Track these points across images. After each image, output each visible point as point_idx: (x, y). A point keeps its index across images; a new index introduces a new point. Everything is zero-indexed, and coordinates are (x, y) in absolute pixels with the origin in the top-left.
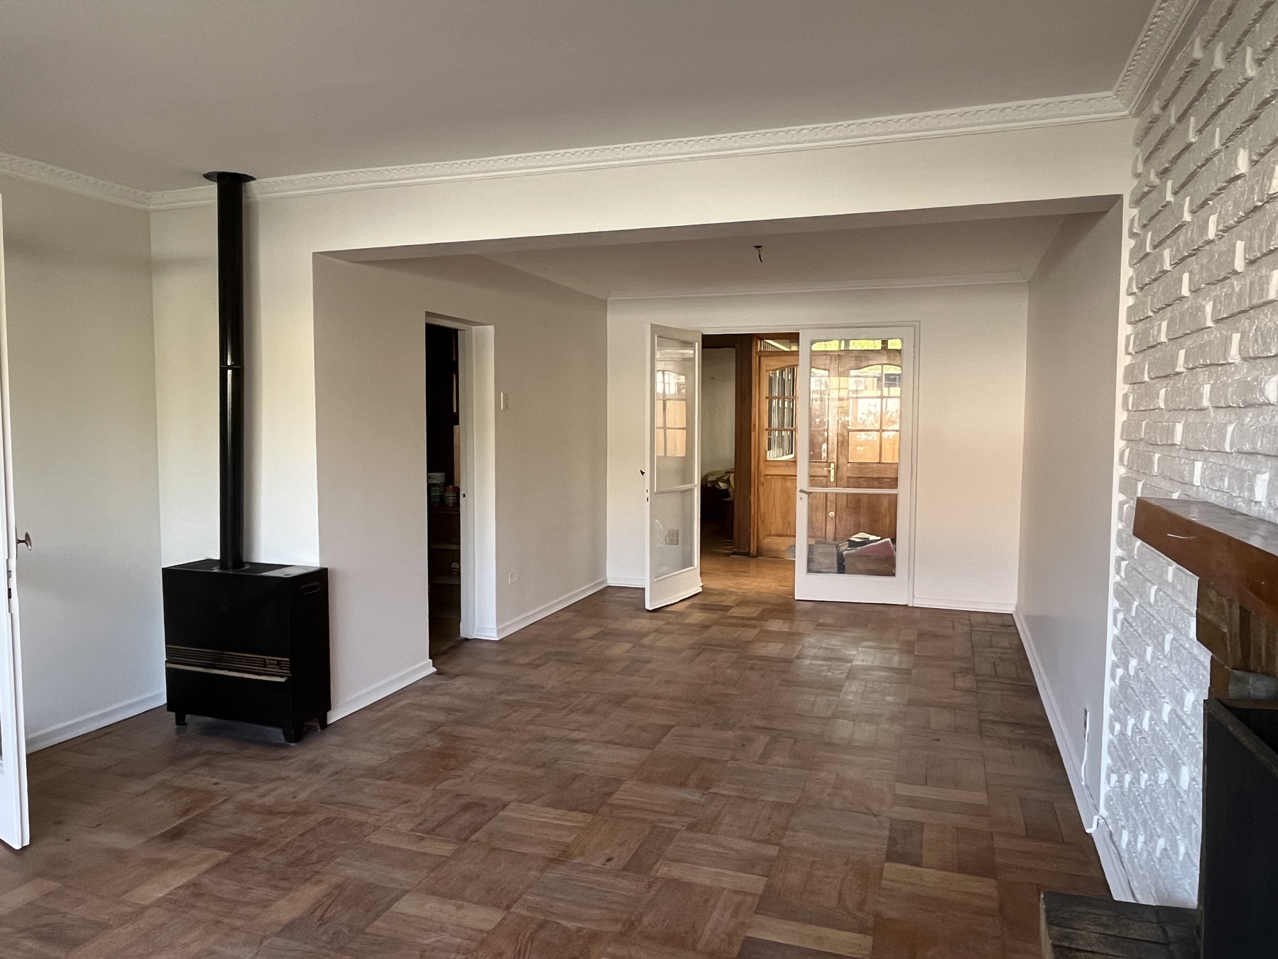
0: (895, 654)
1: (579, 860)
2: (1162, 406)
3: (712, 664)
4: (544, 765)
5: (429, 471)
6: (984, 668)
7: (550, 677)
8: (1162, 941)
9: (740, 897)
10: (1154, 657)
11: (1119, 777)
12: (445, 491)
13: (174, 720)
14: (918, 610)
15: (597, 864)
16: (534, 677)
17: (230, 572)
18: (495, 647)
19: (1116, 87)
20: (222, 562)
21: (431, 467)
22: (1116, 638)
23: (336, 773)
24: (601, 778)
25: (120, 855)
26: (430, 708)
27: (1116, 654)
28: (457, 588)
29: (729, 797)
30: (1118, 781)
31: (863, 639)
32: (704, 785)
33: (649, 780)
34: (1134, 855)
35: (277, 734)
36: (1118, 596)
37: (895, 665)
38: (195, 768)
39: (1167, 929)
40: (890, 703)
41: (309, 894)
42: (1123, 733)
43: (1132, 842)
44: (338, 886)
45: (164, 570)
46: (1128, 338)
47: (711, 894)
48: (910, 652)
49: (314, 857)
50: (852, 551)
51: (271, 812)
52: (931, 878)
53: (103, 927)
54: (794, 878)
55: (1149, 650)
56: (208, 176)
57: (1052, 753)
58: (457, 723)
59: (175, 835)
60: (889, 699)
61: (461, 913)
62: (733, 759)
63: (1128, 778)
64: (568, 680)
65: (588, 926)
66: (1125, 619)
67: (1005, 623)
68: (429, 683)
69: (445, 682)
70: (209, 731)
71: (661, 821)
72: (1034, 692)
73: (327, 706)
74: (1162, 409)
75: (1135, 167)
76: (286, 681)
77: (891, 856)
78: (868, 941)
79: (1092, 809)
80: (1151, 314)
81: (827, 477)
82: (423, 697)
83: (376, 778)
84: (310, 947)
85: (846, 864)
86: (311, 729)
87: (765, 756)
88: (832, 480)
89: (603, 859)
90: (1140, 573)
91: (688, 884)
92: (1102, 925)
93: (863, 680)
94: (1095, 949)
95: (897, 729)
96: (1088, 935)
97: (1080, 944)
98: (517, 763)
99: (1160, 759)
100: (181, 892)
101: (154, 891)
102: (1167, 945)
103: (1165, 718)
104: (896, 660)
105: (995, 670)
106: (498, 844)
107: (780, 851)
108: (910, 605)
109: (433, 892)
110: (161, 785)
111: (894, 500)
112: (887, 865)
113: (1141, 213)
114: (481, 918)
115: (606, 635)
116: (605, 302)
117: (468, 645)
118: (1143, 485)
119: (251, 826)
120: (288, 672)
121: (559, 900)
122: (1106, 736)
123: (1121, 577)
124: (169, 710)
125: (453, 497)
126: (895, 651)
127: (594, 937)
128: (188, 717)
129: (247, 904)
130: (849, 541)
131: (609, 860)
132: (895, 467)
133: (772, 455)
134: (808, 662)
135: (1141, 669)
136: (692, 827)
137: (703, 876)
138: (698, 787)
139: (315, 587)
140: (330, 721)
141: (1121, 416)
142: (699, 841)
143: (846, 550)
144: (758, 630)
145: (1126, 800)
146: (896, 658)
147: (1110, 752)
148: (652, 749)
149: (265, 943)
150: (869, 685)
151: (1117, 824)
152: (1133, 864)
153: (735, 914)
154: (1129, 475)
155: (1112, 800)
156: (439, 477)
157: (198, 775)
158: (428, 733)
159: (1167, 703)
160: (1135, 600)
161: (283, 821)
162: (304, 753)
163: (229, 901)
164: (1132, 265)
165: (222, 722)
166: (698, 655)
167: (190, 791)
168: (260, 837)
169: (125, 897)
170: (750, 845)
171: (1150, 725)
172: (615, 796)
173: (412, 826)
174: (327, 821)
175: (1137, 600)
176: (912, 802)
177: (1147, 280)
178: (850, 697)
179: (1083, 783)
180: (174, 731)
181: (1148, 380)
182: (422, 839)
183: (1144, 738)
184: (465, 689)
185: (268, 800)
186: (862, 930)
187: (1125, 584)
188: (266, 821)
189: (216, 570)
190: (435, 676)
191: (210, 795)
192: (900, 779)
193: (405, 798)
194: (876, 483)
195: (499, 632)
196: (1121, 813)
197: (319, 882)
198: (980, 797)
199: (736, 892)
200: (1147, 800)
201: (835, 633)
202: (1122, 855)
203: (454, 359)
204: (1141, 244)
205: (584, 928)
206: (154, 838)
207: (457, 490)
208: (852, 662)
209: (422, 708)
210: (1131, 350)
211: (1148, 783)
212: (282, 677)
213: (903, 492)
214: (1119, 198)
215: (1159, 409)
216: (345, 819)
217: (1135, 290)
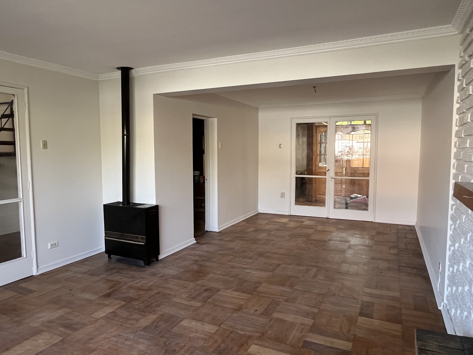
0: (367, 240)
1: (245, 310)
2: (468, 146)
3: (296, 242)
4: (233, 277)
5: (194, 171)
6: (402, 246)
7: (237, 245)
8: (461, 349)
9: (303, 326)
10: (464, 242)
11: (451, 288)
12: (200, 178)
13: (107, 257)
14: (377, 224)
15: (252, 312)
16: (231, 245)
17: (126, 206)
18: (217, 234)
19: (452, 23)
20: (123, 203)
21: (195, 169)
22: (451, 235)
23: (162, 277)
24: (254, 282)
25: (90, 301)
26: (194, 255)
27: (451, 241)
28: (204, 213)
29: (300, 290)
30: (451, 290)
31: (355, 234)
32: (292, 286)
33: (271, 283)
34: (456, 318)
35: (142, 263)
36: (452, 219)
37: (367, 244)
38: (114, 273)
39: (464, 345)
40: (363, 258)
41: (152, 317)
42: (453, 271)
43: (456, 313)
44: (161, 315)
45: (104, 205)
46: (457, 120)
47: (292, 325)
48: (373, 239)
49: (154, 305)
50: (351, 201)
51: (140, 289)
52: (376, 323)
53: (84, 325)
54: (324, 321)
55: (462, 240)
56: (118, 68)
57: (427, 279)
58: (203, 261)
59: (108, 296)
60: (363, 257)
61: (203, 326)
62: (303, 276)
63: (454, 289)
64: (243, 246)
65: (247, 333)
66: (455, 228)
67: (411, 229)
68: (193, 246)
69: (199, 246)
70: (119, 261)
71: (275, 298)
72: (421, 255)
73: (158, 253)
74: (468, 148)
75: (460, 54)
76: (144, 244)
77: (361, 314)
78: (351, 344)
79: (442, 301)
80: (465, 111)
81: (342, 173)
82: (192, 251)
83: (175, 279)
84: (152, 335)
85: (344, 316)
86: (153, 261)
87: (315, 276)
88: (344, 174)
89: (255, 310)
90: (460, 211)
91: (284, 320)
92: (438, 342)
93: (354, 249)
94: (434, 350)
95: (366, 268)
96: (432, 345)
97: (429, 348)
98: (224, 275)
99: (466, 282)
100: (110, 314)
101: (101, 314)
102: (463, 350)
103: (468, 266)
104: (367, 242)
105: (406, 247)
106: (216, 303)
107: (319, 310)
108: (374, 222)
109: (194, 319)
110: (103, 278)
111: (368, 182)
112: (359, 317)
113: (462, 71)
114: (210, 328)
115: (257, 231)
116: (258, 108)
117: (207, 233)
118: (461, 177)
119: (132, 293)
120: (145, 241)
121: (238, 324)
122: (447, 273)
123: (453, 212)
124: (106, 253)
125: (202, 180)
126: (367, 239)
127: (250, 337)
128: (112, 256)
129: (131, 320)
130: (350, 197)
131: (256, 311)
132: (368, 169)
133: (321, 165)
134: (332, 242)
135: (459, 247)
136: (286, 301)
137: (290, 318)
138: (289, 286)
139: (154, 212)
140: (159, 259)
141: (454, 150)
142: (289, 305)
143: (349, 200)
144: (314, 230)
145: (453, 297)
146: (367, 241)
147: (448, 279)
148: (273, 272)
149: (137, 333)
150: (356, 251)
151: (450, 306)
152: (455, 321)
153: (301, 332)
154: (457, 173)
155: (449, 297)
156: (197, 173)
157: (115, 275)
158: (193, 264)
159: (469, 260)
160: (458, 221)
161: (144, 292)
162: (150, 270)
163: (125, 318)
164: (458, 92)
165: (123, 258)
166: (291, 239)
167: (112, 281)
168: (136, 297)
169: (92, 315)
170: (308, 308)
171: (462, 269)
172: (259, 288)
173: (187, 296)
174: (158, 293)
175: (459, 221)
176: (370, 295)
177: (464, 98)
178: (349, 256)
179: (438, 290)
180: (108, 260)
181: (464, 136)
182: (190, 300)
183: (460, 273)
184: (206, 249)
185: (139, 285)
186: (348, 340)
187: (455, 215)
188: (137, 292)
189: (121, 205)
190: (196, 244)
191: (119, 283)
192: (366, 286)
193: (185, 286)
194: (361, 175)
195: (219, 228)
196: (452, 302)
197: (155, 314)
198: (397, 294)
199: (302, 324)
200: (461, 297)
201: (344, 231)
202: (452, 318)
203: (203, 130)
204: (462, 84)
205: (246, 334)
206: (101, 296)
207: (204, 178)
208: (349, 242)
209: (191, 255)
210: (458, 124)
211: (462, 291)
212: (143, 243)
213: (371, 178)
214: (453, 66)
215: (468, 147)
216: (164, 292)
217: (459, 102)
